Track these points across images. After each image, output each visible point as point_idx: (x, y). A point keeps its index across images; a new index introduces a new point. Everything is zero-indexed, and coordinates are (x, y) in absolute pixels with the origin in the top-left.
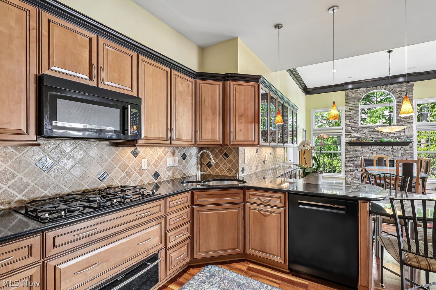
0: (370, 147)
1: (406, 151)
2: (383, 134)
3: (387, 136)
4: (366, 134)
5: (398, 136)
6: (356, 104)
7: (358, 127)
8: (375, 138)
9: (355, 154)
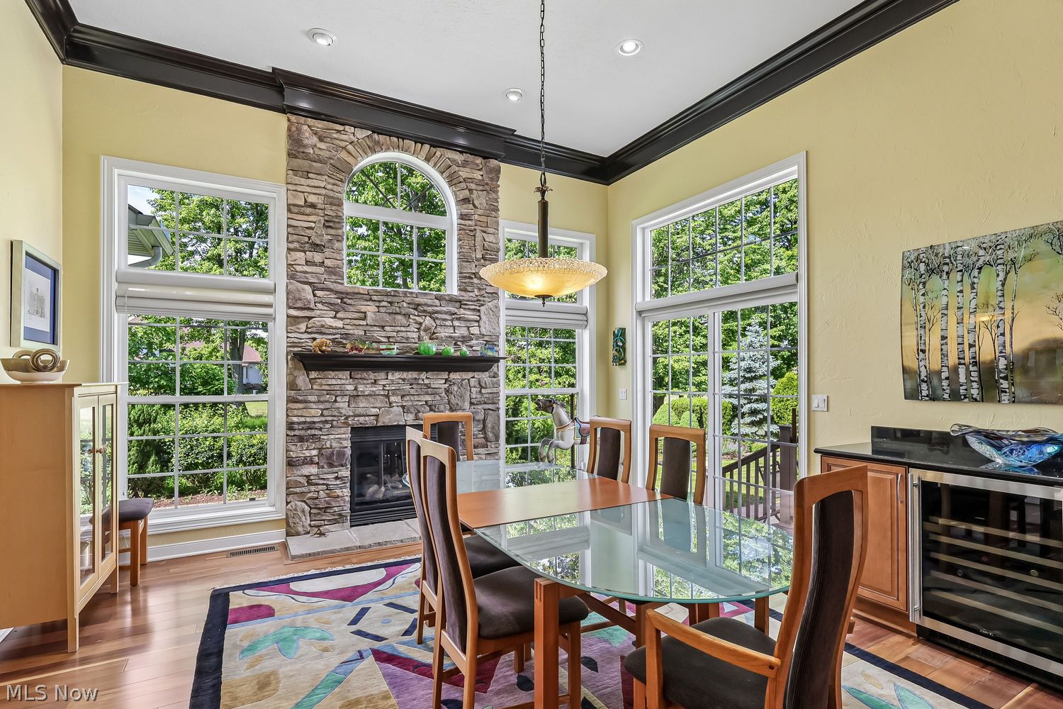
0: (382, 375)
1: (483, 391)
2: (423, 325)
3: (434, 333)
4: (369, 321)
5: (463, 337)
6: (329, 187)
7: (339, 288)
8: (398, 339)
9: (328, 405)
